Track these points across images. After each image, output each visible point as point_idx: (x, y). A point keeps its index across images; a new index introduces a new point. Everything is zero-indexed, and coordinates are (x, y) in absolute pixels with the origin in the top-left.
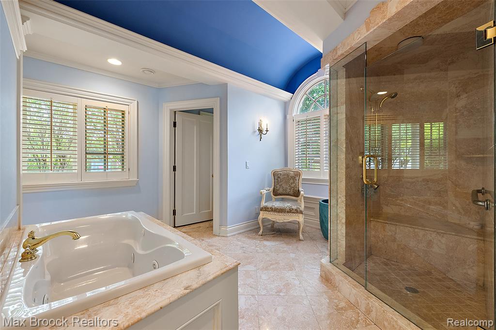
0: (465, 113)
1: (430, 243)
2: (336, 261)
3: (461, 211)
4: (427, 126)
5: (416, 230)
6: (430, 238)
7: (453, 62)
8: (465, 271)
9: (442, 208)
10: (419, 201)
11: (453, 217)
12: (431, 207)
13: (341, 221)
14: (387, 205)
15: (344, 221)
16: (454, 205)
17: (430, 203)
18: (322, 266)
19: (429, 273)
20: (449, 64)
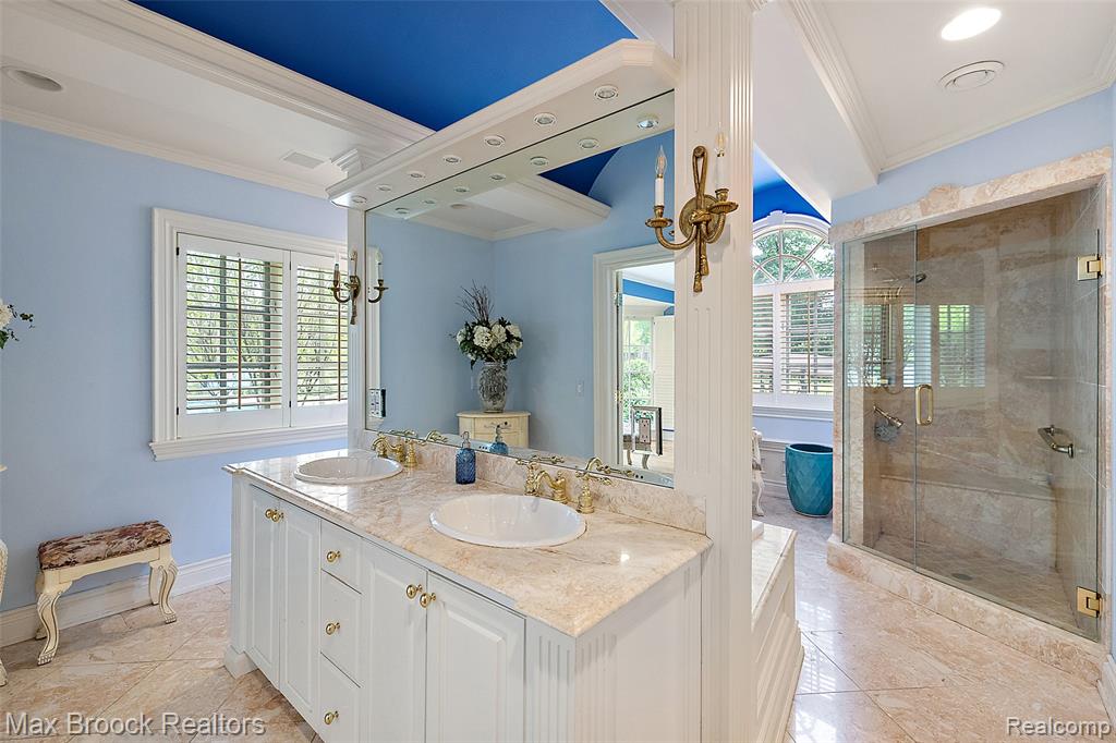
0: (1025, 310)
1: (978, 509)
2: (849, 540)
3: (1020, 460)
4: (943, 309)
5: (956, 491)
6: (978, 502)
7: (1007, 231)
8: (1029, 548)
9: (988, 455)
10: (954, 446)
11: (1007, 468)
12: (973, 454)
13: (855, 479)
14: (900, 453)
15: (861, 478)
16: (1008, 451)
17: (970, 449)
18: (830, 548)
19: (977, 555)
20: (1002, 233)
